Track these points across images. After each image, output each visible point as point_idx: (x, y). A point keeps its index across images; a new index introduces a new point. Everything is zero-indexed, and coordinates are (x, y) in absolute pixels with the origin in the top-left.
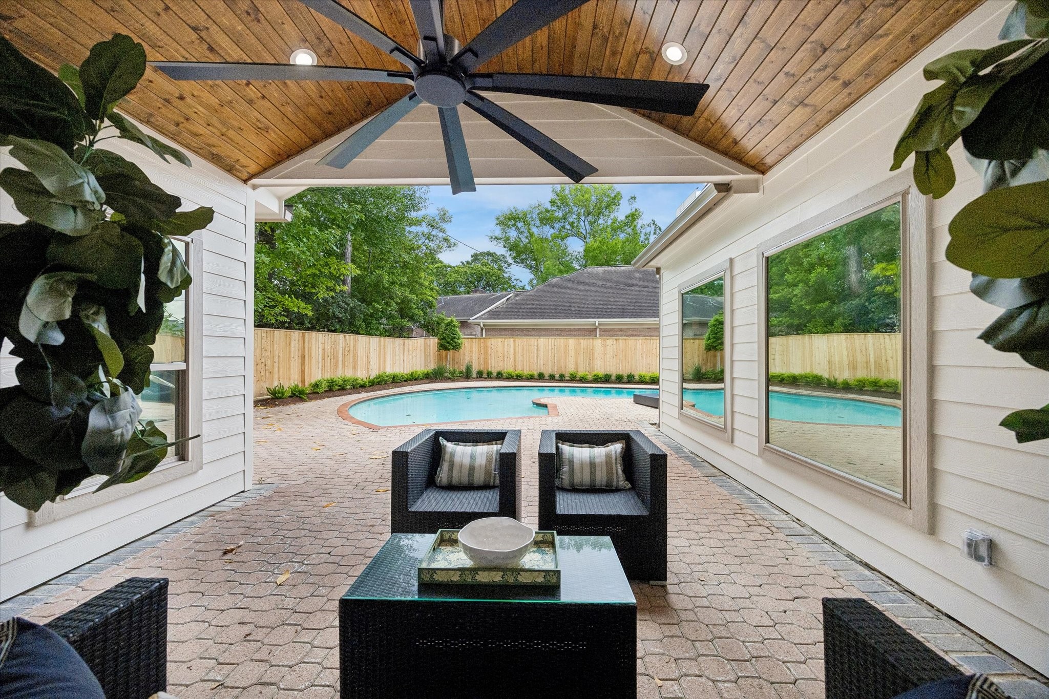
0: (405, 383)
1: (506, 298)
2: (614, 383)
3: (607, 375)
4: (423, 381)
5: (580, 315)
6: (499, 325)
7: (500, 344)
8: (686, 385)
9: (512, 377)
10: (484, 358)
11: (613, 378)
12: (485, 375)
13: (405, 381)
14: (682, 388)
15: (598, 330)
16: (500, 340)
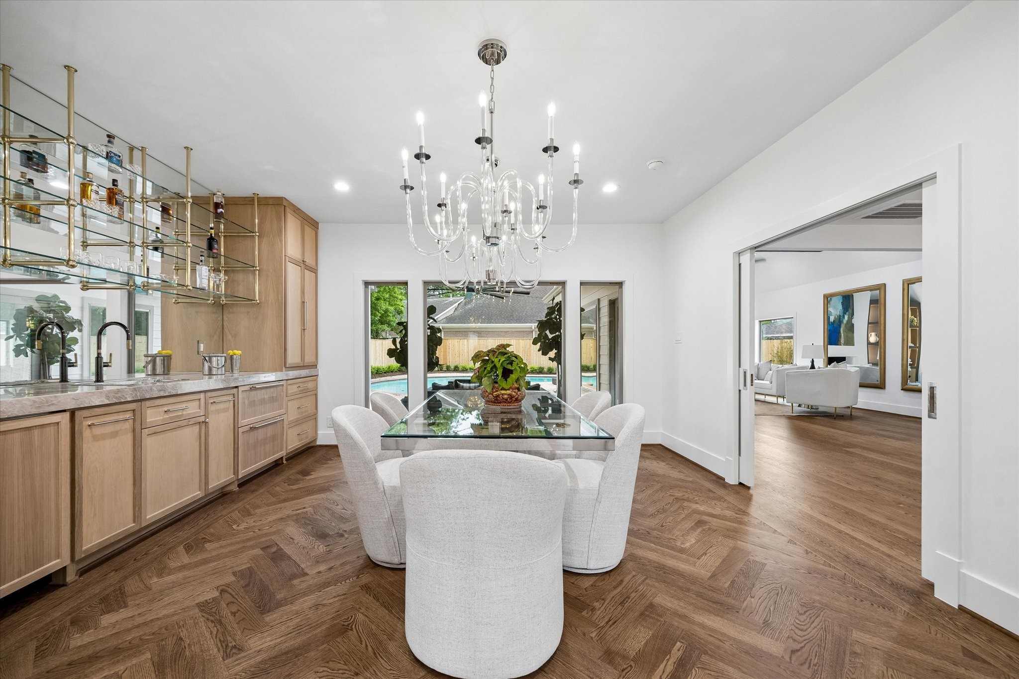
0: (385, 374)
1: (457, 303)
2: (547, 374)
3: (540, 368)
4: (397, 373)
5: (519, 320)
6: (454, 328)
7: (456, 343)
8: (583, 374)
9: (466, 370)
10: (444, 355)
11: (546, 370)
12: (445, 369)
13: (385, 373)
14: (581, 376)
15: (534, 332)
16: (456, 341)
